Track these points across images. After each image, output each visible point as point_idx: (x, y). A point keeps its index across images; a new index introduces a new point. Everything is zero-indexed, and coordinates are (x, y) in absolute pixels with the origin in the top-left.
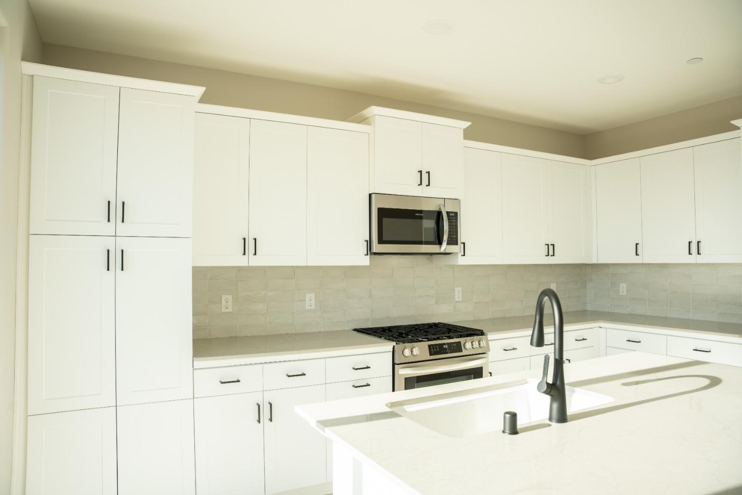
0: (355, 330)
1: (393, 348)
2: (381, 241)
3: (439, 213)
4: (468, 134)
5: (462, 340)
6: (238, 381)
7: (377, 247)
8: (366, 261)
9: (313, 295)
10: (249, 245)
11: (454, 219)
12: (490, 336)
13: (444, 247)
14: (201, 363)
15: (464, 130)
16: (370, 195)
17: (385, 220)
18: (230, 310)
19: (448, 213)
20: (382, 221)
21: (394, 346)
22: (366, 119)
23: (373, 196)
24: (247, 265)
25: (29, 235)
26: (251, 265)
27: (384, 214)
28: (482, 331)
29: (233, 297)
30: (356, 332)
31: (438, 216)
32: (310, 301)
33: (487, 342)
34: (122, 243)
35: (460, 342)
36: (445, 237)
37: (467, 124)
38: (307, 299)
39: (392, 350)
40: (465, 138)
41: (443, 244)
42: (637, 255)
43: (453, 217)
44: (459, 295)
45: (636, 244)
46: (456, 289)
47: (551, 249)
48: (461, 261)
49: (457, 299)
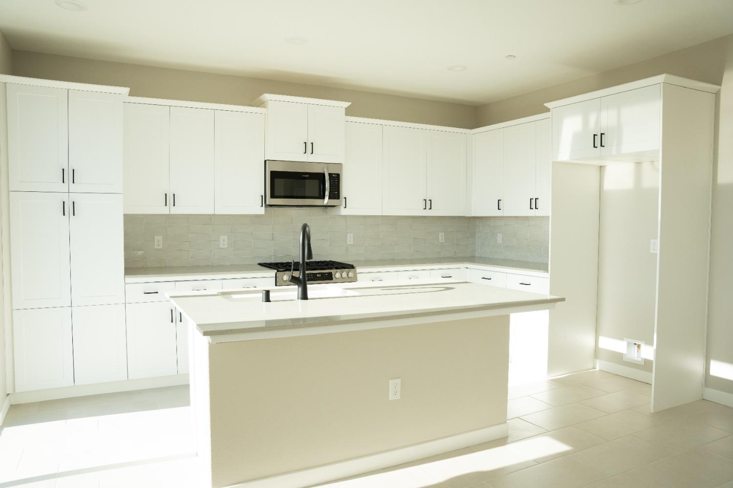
0: (260, 264)
1: (276, 275)
2: (273, 196)
3: (323, 175)
4: (349, 112)
5: (333, 271)
6: (157, 293)
7: (270, 201)
8: (261, 211)
9: (226, 237)
10: (169, 199)
11: (337, 180)
12: (358, 270)
13: (326, 201)
14: (131, 279)
15: (346, 108)
16: (265, 161)
17: (276, 180)
18: (161, 247)
19: (330, 175)
20: (274, 181)
21: (276, 273)
22: (263, 103)
23: (267, 162)
24: (168, 213)
25: (9, 191)
26: (171, 213)
27: (276, 176)
28: (353, 265)
29: (163, 238)
30: (259, 266)
31: (321, 177)
32: (224, 241)
33: (355, 274)
34: (73, 197)
35: (331, 273)
36: (327, 193)
37: (347, 104)
38: (221, 240)
39: (275, 276)
40: (347, 114)
41: (325, 199)
42: (499, 209)
43: (335, 177)
44: (350, 240)
45: (499, 200)
46: (348, 235)
47: (428, 204)
48: (343, 212)
49: (348, 243)
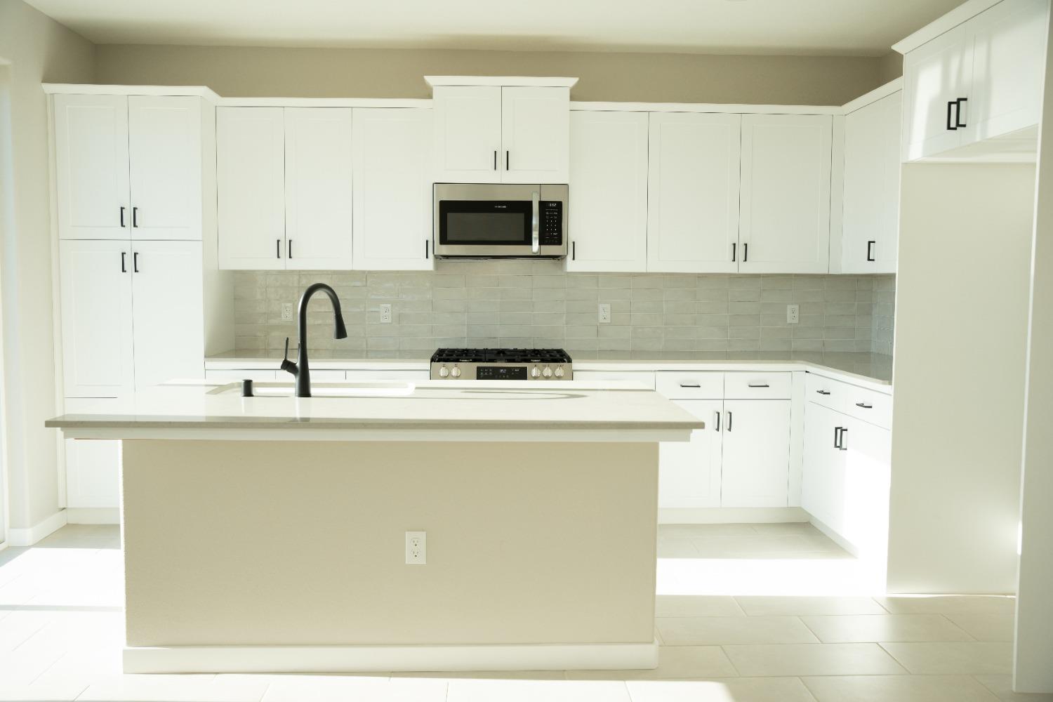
2: (444, 240)
3: (530, 204)
4: (575, 96)
5: (529, 365)
7: (440, 249)
8: (429, 265)
9: (389, 307)
10: (285, 248)
11: (556, 212)
12: (576, 365)
13: (534, 247)
15: (571, 88)
16: (434, 185)
17: (450, 215)
19: (543, 204)
20: (446, 218)
23: (437, 185)
27: (447, 209)
31: (525, 207)
32: (386, 313)
33: (569, 372)
35: (527, 368)
36: (535, 234)
37: (572, 81)
38: (382, 310)
40: (573, 98)
41: (533, 243)
42: (869, 259)
43: (553, 208)
44: (604, 313)
45: (870, 243)
46: (601, 306)
47: (740, 250)
48: (571, 266)
49: (601, 320)
